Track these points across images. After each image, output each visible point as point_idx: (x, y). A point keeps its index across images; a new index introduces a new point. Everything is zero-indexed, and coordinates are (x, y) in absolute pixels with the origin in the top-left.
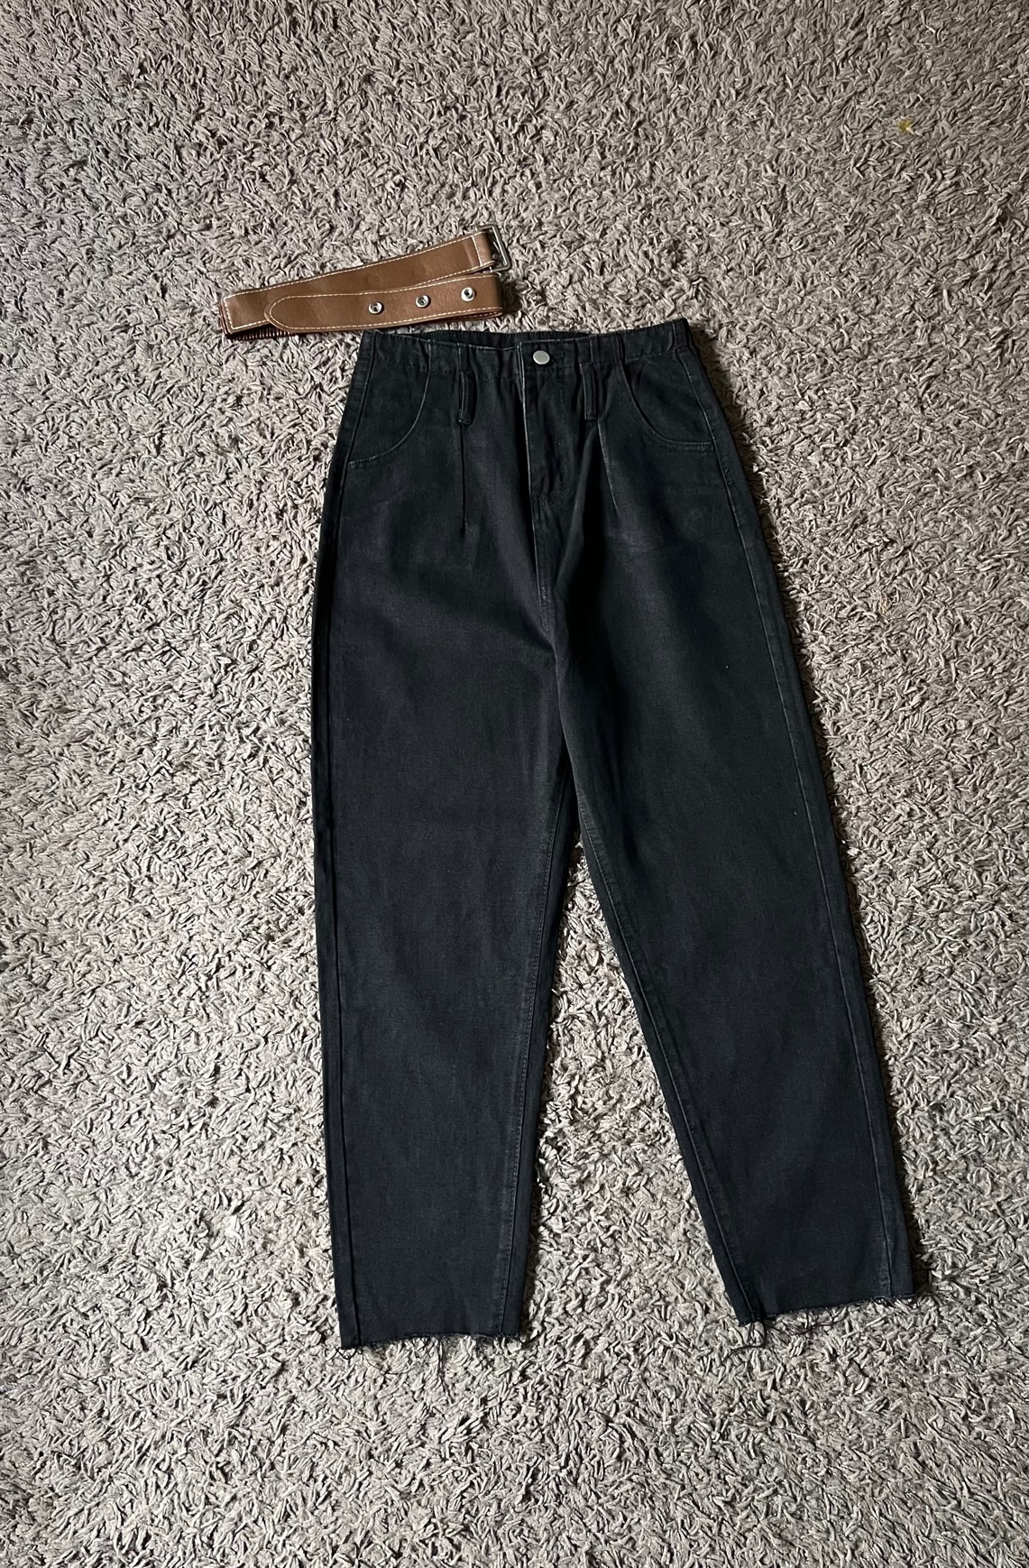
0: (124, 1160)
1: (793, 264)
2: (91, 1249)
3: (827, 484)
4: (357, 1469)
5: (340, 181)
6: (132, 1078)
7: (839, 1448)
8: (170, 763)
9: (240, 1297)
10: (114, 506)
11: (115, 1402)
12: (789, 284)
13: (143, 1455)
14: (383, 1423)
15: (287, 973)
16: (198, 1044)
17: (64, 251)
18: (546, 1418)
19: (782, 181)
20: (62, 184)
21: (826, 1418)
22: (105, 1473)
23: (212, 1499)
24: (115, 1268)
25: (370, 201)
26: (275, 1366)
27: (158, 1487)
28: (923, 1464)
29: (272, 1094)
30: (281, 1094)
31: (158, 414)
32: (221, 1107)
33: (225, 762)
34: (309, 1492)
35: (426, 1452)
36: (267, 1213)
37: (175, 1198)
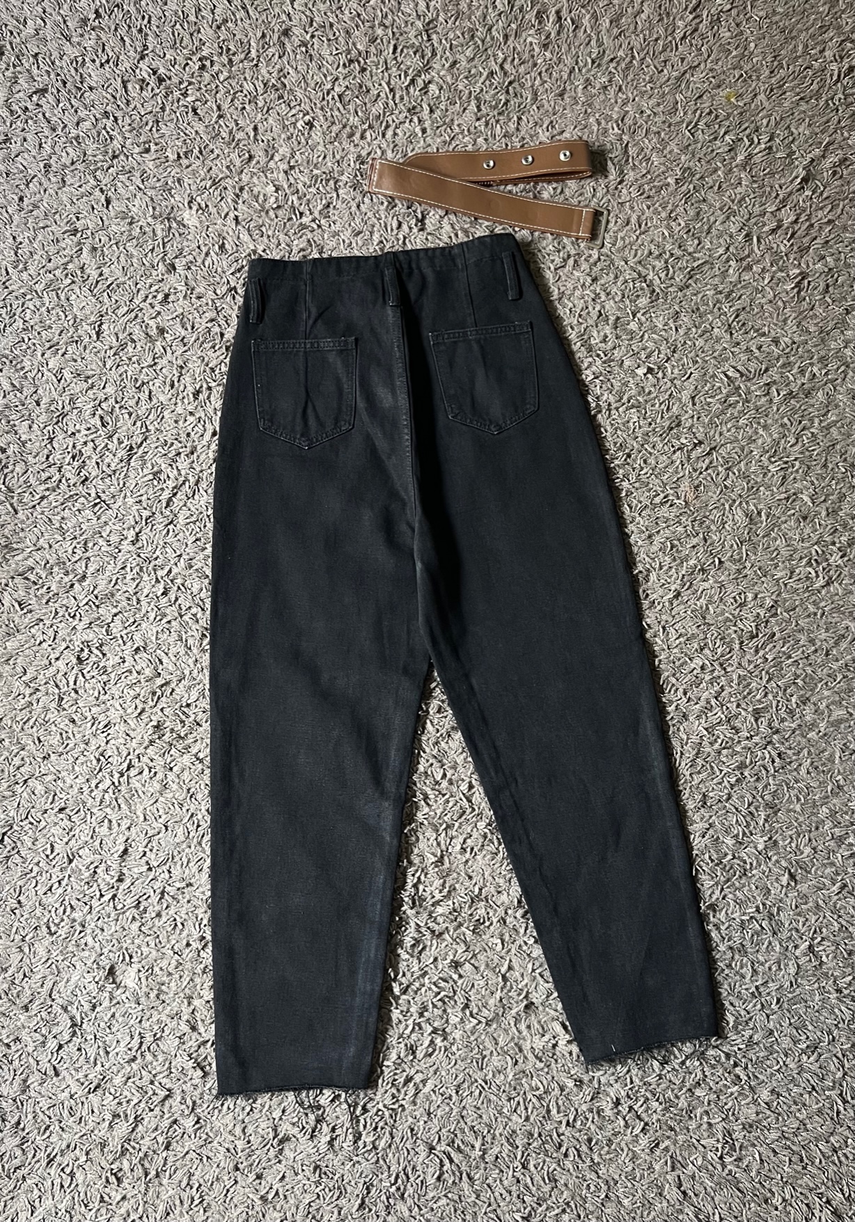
0: (45, 920)
1: (632, 208)
2: (15, 992)
3: (650, 393)
4: (226, 1178)
5: (258, 118)
6: (55, 854)
7: (616, 1177)
8: (97, 597)
9: (136, 1037)
10: (59, 381)
11: (30, 1117)
12: (627, 224)
13: (50, 1161)
14: (249, 1142)
15: (186, 773)
16: (110, 829)
17: (25, 164)
18: (382, 1144)
19: (625, 138)
20: (27, 108)
21: (608, 1153)
22: (20, 1173)
23: (106, 1198)
24: (34, 1008)
25: (283, 136)
26: (163, 1093)
27: (62, 1186)
28: (684, 1193)
29: (170, 872)
30: (177, 872)
31: (99, 306)
32: (128, 882)
33: (142, 599)
34: (185, 1196)
35: (281, 1167)
36: (161, 969)
37: (86, 953)
